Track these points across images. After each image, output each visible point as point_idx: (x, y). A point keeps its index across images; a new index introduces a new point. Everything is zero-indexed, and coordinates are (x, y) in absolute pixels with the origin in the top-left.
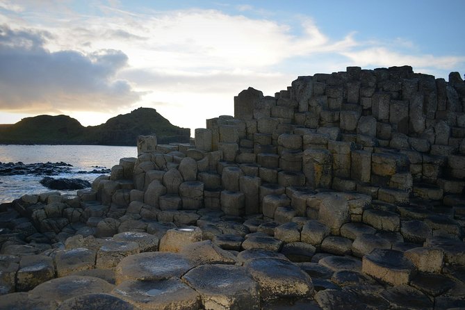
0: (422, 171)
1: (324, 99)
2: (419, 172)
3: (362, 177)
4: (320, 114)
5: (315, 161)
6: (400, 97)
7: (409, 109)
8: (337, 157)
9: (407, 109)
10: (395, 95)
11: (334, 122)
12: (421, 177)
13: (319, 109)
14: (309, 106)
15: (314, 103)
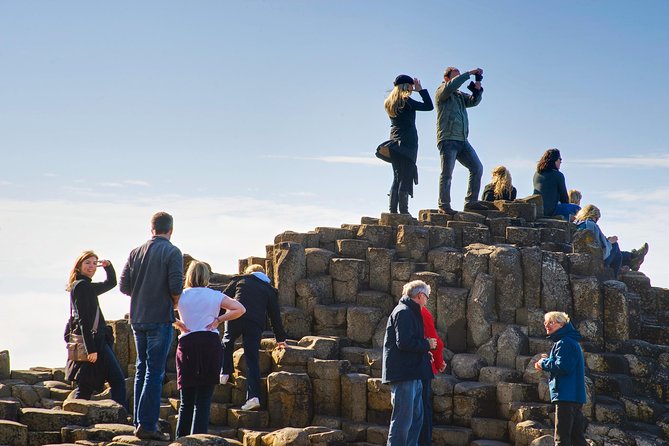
0: (453, 407)
1: (324, 282)
2: (447, 409)
3: (354, 413)
4: (313, 314)
5: (283, 390)
6: (458, 282)
7: (466, 306)
8: (319, 384)
9: (462, 305)
10: (450, 277)
11: (337, 327)
12: (452, 416)
13: (313, 301)
14: (297, 295)
15: (304, 291)
